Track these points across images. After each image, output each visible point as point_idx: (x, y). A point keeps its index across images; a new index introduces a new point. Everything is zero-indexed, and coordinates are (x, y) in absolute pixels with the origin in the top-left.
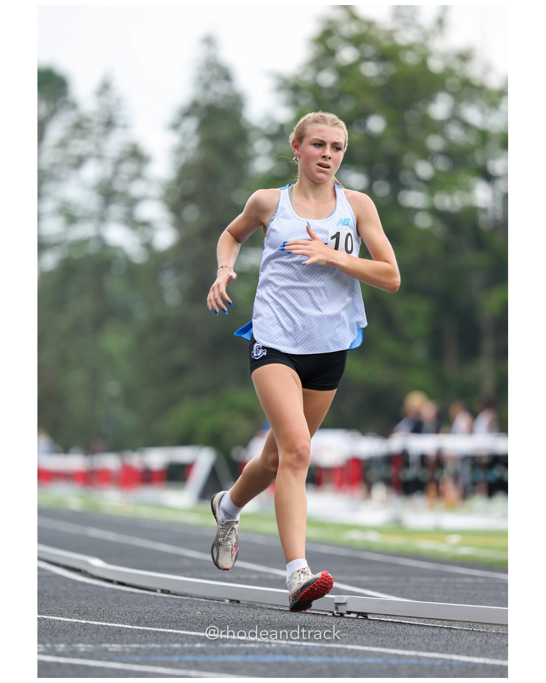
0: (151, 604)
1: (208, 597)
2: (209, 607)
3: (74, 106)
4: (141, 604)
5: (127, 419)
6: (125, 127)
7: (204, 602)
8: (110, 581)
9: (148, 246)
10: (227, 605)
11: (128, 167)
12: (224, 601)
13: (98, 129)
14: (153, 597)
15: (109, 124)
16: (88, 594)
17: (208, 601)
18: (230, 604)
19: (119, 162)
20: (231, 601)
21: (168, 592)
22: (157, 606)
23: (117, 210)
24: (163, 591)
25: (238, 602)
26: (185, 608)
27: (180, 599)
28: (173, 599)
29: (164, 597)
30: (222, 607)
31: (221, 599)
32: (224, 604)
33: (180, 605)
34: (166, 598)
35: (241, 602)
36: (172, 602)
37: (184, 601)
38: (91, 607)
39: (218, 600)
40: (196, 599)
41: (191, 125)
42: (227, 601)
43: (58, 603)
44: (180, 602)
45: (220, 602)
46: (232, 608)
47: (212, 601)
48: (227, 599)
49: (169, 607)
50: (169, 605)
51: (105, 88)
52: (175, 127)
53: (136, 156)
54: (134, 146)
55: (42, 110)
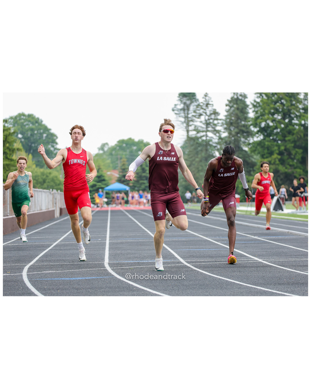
3: (197, 100)
6: (212, 105)
11: (213, 117)
13: (204, 107)
15: (207, 105)
19: (211, 114)
23: (210, 129)
51: (206, 95)
53: (215, 113)
54: (215, 110)
55: (188, 102)
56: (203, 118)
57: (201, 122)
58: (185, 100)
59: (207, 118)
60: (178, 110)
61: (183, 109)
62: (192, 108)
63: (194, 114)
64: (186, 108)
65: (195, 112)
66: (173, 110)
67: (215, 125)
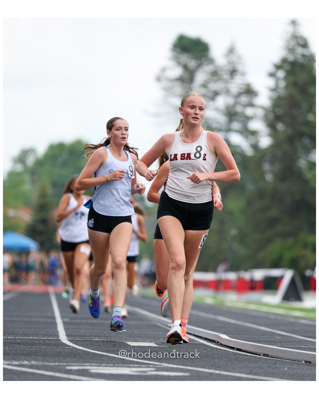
0: (258, 362)
1: (291, 359)
2: (292, 365)
3: (211, 61)
4: (251, 362)
5: (241, 251)
6: (243, 74)
7: (290, 362)
8: (233, 348)
9: (255, 147)
10: (303, 364)
11: (244, 99)
12: (302, 362)
13: (226, 76)
14: (259, 358)
15: (233, 72)
16: (220, 356)
17: (292, 361)
18: (306, 363)
19: (239, 95)
20: (305, 362)
21: (268, 356)
22: (261, 364)
23: (236, 125)
24: (264, 355)
25: (310, 362)
26: (278, 365)
27: (274, 359)
28: (271, 359)
29: (265, 358)
30: (301, 365)
31: (300, 361)
32: (301, 364)
33: (275, 364)
34: (267, 359)
35: (312, 363)
36: (270, 361)
37: (277, 361)
38: (221, 364)
39: (298, 361)
40: (285, 360)
41: (281, 74)
42: (303, 362)
43: (202, 360)
44: (275, 362)
45: (299, 362)
46: (306, 366)
47: (294, 362)
48: (304, 360)
49: (269, 365)
50: (268, 363)
51: (231, 51)
52: (272, 75)
53: (249, 91)
54: (248, 85)
55: (192, 64)
56: (222, 101)
57: (217, 109)
58: (185, 58)
59: (230, 101)
60: (169, 80)
61: (181, 79)
62: (201, 77)
63: (203, 91)
64: (187, 76)
65: (204, 85)
66: (158, 79)
67: (248, 118)
